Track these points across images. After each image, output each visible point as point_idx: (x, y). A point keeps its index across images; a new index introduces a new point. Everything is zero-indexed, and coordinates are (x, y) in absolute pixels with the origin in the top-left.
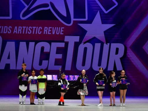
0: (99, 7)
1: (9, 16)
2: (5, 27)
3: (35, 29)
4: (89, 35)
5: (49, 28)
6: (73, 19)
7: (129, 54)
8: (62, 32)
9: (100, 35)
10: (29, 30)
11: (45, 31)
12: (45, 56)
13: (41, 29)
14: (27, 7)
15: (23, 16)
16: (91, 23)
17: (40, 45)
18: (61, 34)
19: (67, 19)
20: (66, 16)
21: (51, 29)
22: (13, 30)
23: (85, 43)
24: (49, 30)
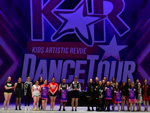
0: (115, 31)
1: (42, 39)
2: (39, 48)
3: (63, 49)
4: (107, 54)
5: (75, 48)
6: (93, 41)
7: (139, 70)
8: (85, 52)
9: (116, 55)
10: (58, 50)
11: (71, 51)
12: (71, 71)
13: (68, 49)
14: (56, 31)
15: (54, 39)
16: (108, 45)
17: (67, 62)
18: (84, 53)
19: (89, 41)
20: (88, 39)
21: (76, 50)
22: (45, 50)
23: (103, 61)
24: (74, 51)
